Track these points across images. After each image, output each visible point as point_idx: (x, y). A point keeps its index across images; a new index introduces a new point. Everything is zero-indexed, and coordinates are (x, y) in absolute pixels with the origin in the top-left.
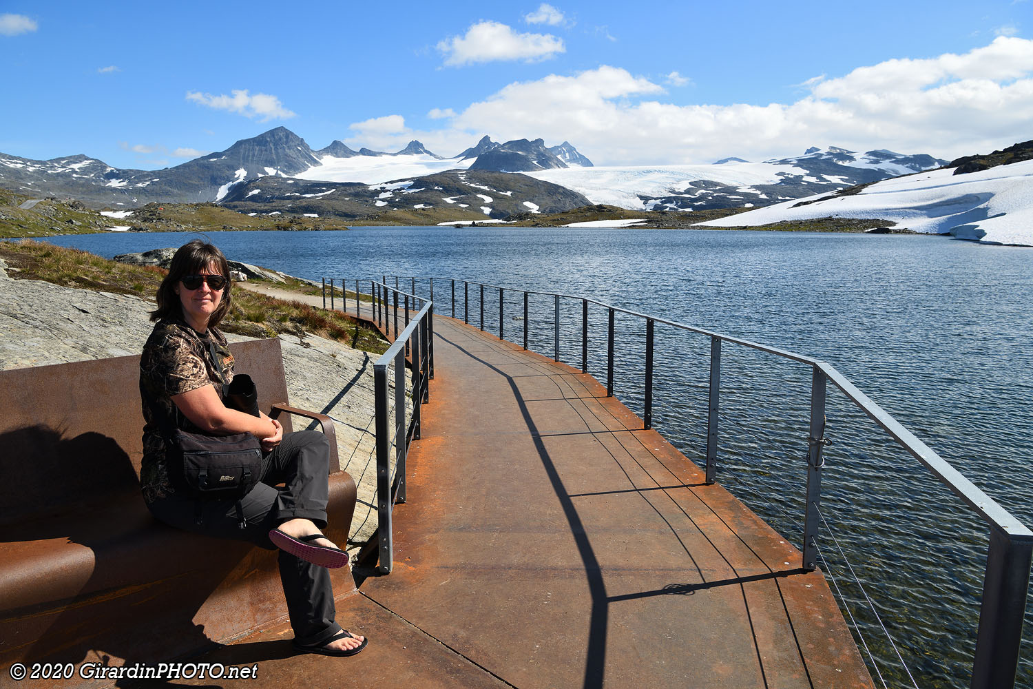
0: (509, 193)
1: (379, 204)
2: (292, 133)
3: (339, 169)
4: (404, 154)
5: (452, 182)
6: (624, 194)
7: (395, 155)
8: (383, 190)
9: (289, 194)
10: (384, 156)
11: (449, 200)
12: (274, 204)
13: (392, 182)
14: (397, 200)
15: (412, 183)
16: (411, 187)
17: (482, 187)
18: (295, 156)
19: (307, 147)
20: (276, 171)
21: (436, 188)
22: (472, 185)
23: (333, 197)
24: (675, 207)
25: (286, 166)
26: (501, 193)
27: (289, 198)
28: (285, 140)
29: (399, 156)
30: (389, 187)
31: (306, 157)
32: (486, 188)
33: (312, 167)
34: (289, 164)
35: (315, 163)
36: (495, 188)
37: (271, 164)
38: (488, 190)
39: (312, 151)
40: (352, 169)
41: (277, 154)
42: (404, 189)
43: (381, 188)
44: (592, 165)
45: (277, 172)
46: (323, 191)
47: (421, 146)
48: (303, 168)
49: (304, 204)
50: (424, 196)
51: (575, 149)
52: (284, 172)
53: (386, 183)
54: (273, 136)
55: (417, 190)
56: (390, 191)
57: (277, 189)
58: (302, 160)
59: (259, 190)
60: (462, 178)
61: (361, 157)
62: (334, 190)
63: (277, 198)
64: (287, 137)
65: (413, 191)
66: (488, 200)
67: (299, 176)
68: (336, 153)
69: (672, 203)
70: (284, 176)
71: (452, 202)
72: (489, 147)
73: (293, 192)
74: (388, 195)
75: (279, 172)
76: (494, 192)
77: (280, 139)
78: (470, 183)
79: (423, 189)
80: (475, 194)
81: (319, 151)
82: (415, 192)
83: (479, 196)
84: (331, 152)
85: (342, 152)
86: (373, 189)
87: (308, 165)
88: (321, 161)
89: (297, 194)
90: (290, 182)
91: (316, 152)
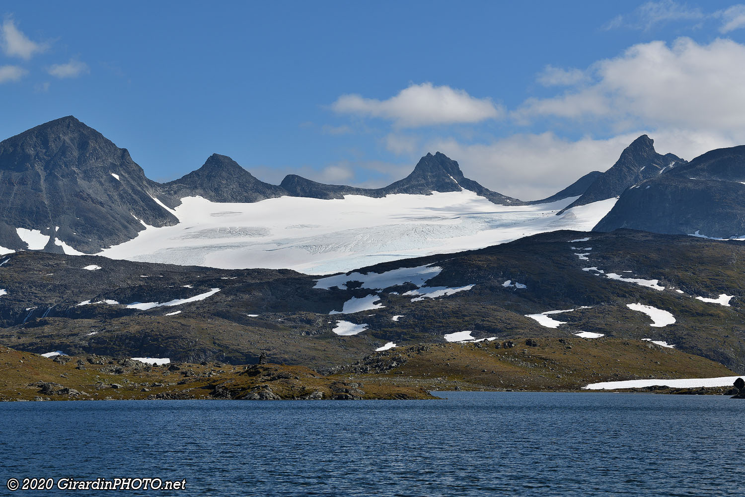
0: (724, 300)
1: (344, 329)
2: (96, 135)
3: (223, 232)
4: (406, 191)
7: (378, 193)
8: (355, 290)
9: (87, 302)
10: (349, 197)
11: (545, 320)
12: (47, 329)
13: (380, 268)
14: (395, 318)
15: (437, 270)
16: (434, 282)
17: (642, 282)
18: (103, 198)
19: (137, 173)
20: (48, 237)
21: (507, 283)
22: (612, 276)
23: (212, 309)
25: (76, 225)
26: (700, 298)
27: (87, 312)
28: (76, 153)
29: (391, 198)
30: (369, 282)
31: (135, 202)
32: (653, 284)
33: (150, 228)
34: (86, 218)
35: (161, 218)
36: (680, 284)
37: (36, 221)
38: (662, 288)
39: (152, 184)
40: (259, 232)
41: (54, 191)
42: (413, 287)
43: (349, 284)
45: (51, 241)
46: (185, 294)
47: (452, 167)
48: (129, 231)
49: (134, 329)
50: (475, 307)
52: (70, 241)
53: (364, 271)
54: (45, 143)
55: (450, 291)
56: (373, 292)
57: (55, 288)
58: (121, 208)
59: (3, 291)
60: (582, 257)
61: (286, 201)
62: (217, 290)
63: (54, 313)
64: (83, 145)
65: (439, 293)
66: (662, 318)
67: (114, 252)
68: (216, 190)
70: (69, 251)
71: (554, 324)
72: (651, 169)
73: (99, 297)
74: (369, 305)
75: (58, 242)
76: (679, 297)
77: (64, 150)
78: (608, 270)
79: (468, 288)
80: (620, 300)
81: (170, 184)
82: (445, 297)
83: (633, 307)
84: (201, 185)
85: (234, 186)
86: (326, 288)
87: (138, 223)
88: (176, 212)
89: (110, 302)
90: (91, 268)
91: (163, 186)
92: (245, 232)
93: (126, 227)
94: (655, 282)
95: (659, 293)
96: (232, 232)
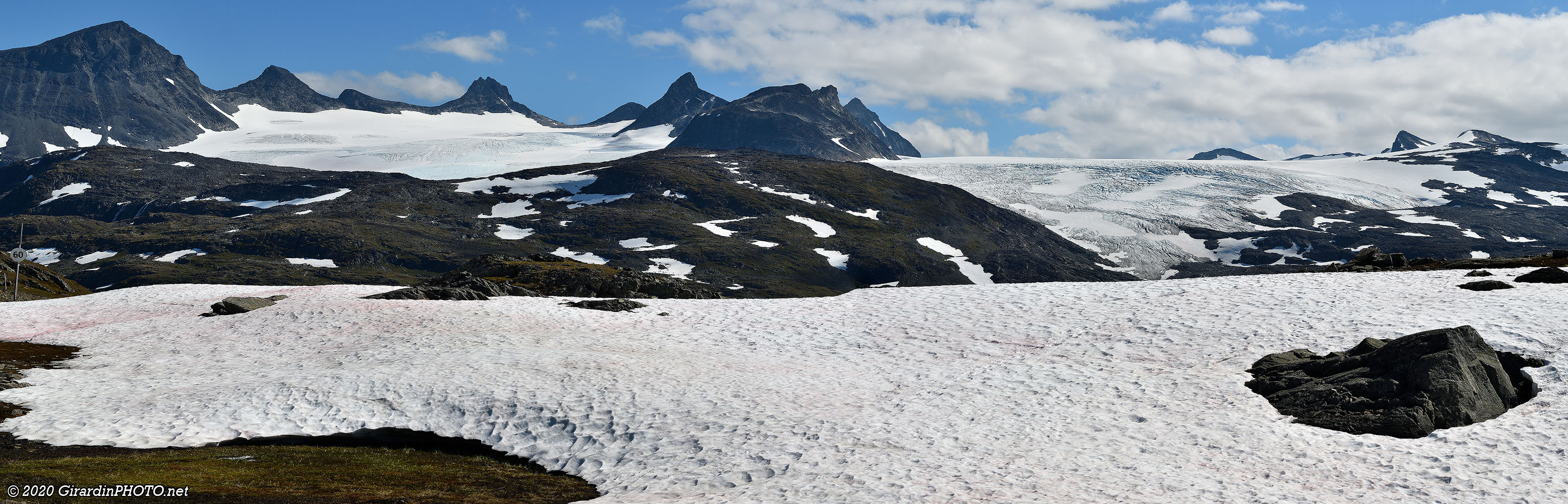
0: (871, 214)
1: (505, 232)
2: (150, 41)
4: (459, 110)
5: (707, 180)
8: (502, 195)
9: (192, 199)
10: (405, 113)
11: (716, 228)
13: (527, 174)
14: (563, 223)
15: (592, 177)
16: (588, 190)
17: (795, 196)
18: (158, 101)
19: (193, 80)
20: (100, 137)
21: (667, 193)
22: (766, 189)
23: (344, 209)
24: (1300, 256)
25: (131, 126)
26: (850, 212)
28: (126, 56)
30: (517, 186)
31: (192, 107)
32: (805, 197)
34: (141, 120)
35: (220, 123)
36: (830, 199)
37: (85, 121)
38: (814, 202)
39: (207, 90)
40: (326, 140)
42: (567, 194)
43: (494, 189)
44: (917, 154)
45: (104, 140)
46: (306, 193)
47: (503, 91)
51: (876, 117)
52: (124, 141)
53: (509, 176)
54: (94, 45)
55: (609, 199)
56: (524, 198)
57: (148, 184)
58: (178, 112)
59: (86, 186)
60: (733, 170)
61: (344, 113)
62: (347, 191)
64: (135, 50)
65: (597, 199)
66: (822, 229)
68: (274, 100)
69: (1287, 246)
71: (727, 233)
72: (695, 103)
73: (207, 194)
74: (522, 209)
75: (111, 141)
76: (832, 210)
77: (114, 53)
78: (761, 184)
79: (628, 196)
80: (779, 212)
81: (226, 91)
82: (603, 204)
83: (791, 218)
84: (259, 94)
85: (292, 96)
86: (470, 192)
87: (195, 126)
88: (235, 118)
89: (219, 199)
90: (183, 164)
91: (219, 93)
92: (311, 139)
93: (184, 130)
94: (807, 196)
95: (813, 206)
96: (297, 139)
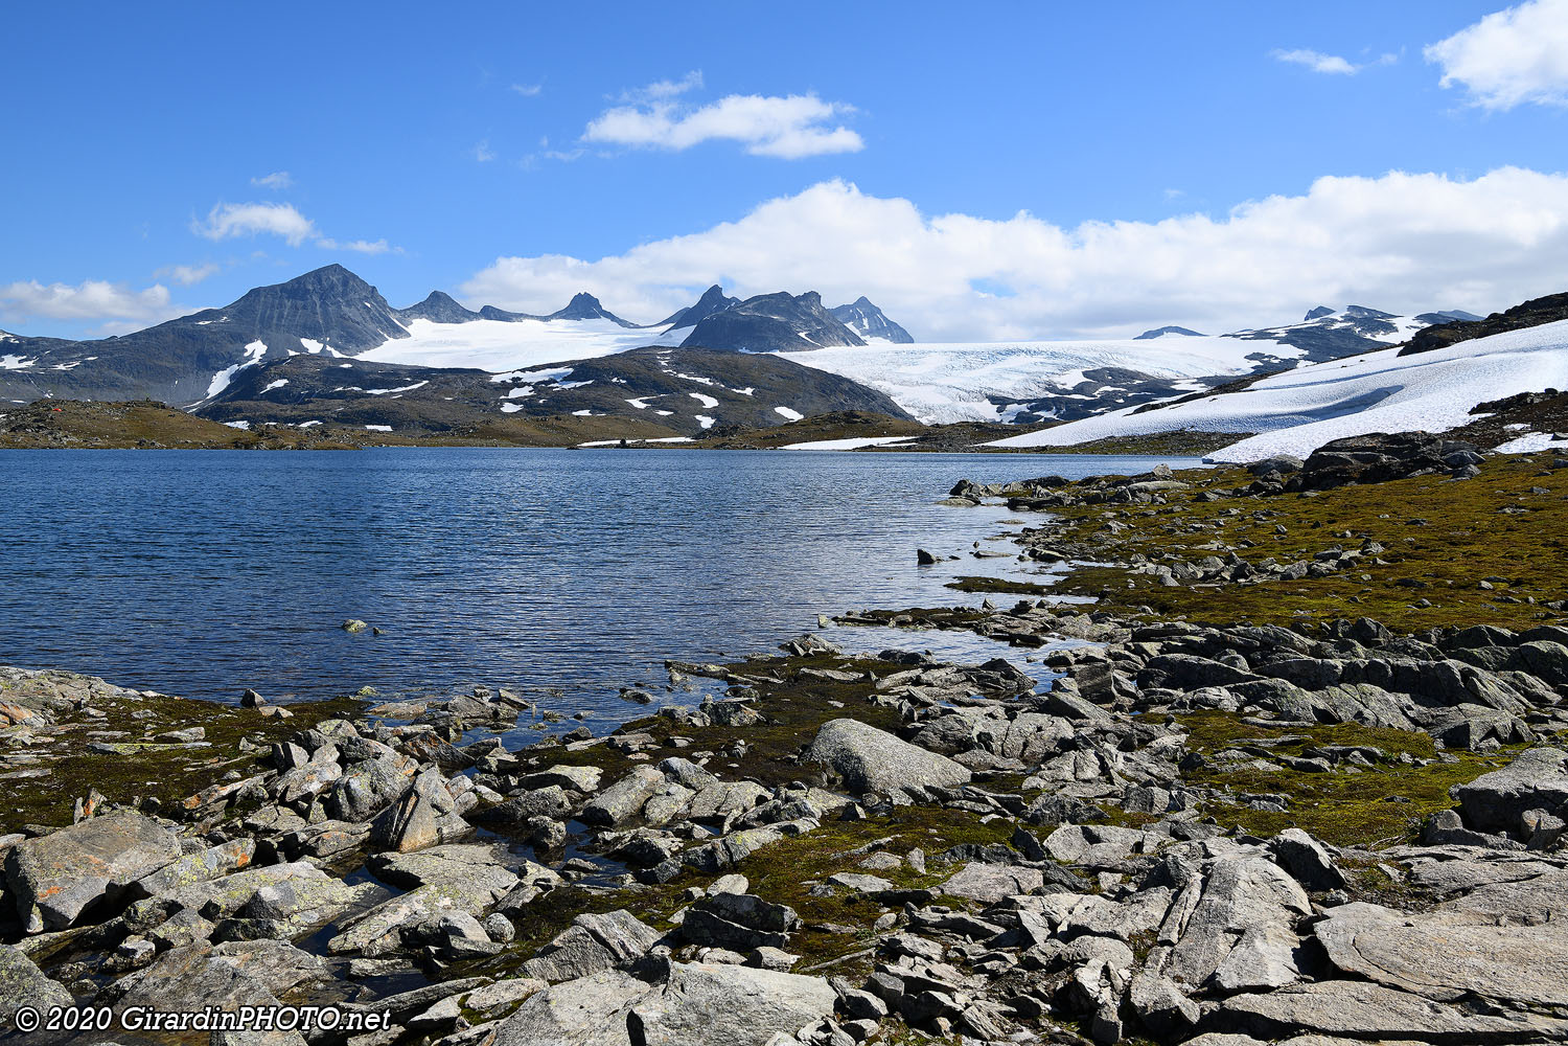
0: (749, 391)
1: (508, 408)
2: (355, 277)
3: (440, 343)
4: (564, 318)
5: (643, 370)
6: (962, 393)
7: (546, 319)
8: (517, 383)
9: (341, 389)
10: (527, 322)
11: (637, 403)
12: (311, 406)
13: (534, 369)
14: (541, 401)
15: (571, 370)
16: (568, 379)
17: (699, 380)
18: (359, 319)
19: (382, 303)
20: (322, 345)
21: (615, 380)
22: (681, 376)
23: (422, 394)
24: (1055, 417)
25: (341, 337)
26: (734, 390)
27: (341, 395)
28: (340, 289)
29: (553, 321)
30: (527, 377)
31: (382, 323)
32: (706, 381)
33: (391, 339)
34: (347, 332)
35: (397, 332)
36: (723, 381)
37: (314, 334)
38: (711, 384)
39: (392, 310)
40: (465, 343)
41: (325, 313)
42: (555, 382)
43: (513, 379)
44: (912, 341)
45: (324, 347)
46: (406, 384)
47: (595, 303)
48: (374, 341)
49: (367, 406)
50: (592, 394)
51: (879, 311)
52: (337, 347)
53: (523, 370)
54: (320, 282)
55: (579, 384)
56: (529, 384)
57: (321, 379)
58: (372, 326)
59: (286, 381)
60: (663, 363)
61: (483, 322)
62: (426, 382)
63: (319, 396)
64: (345, 283)
65: (572, 385)
66: (710, 402)
67: (365, 356)
68: (436, 315)
69: (1049, 409)
70: (337, 354)
71: (643, 406)
72: (720, 307)
73: (349, 386)
74: (525, 392)
75: (328, 348)
76: (722, 389)
77: (332, 287)
78: (678, 372)
79: (590, 382)
80: (685, 391)
81: (405, 310)
82: (575, 388)
83: (693, 395)
84: (426, 312)
85: (449, 312)
86: (499, 381)
87: (383, 336)
88: (409, 329)
89: (355, 388)
90: (346, 366)
91: (400, 312)
92: (454, 343)
93: (375, 339)
94: (708, 379)
95: (710, 387)
96: (445, 343)
